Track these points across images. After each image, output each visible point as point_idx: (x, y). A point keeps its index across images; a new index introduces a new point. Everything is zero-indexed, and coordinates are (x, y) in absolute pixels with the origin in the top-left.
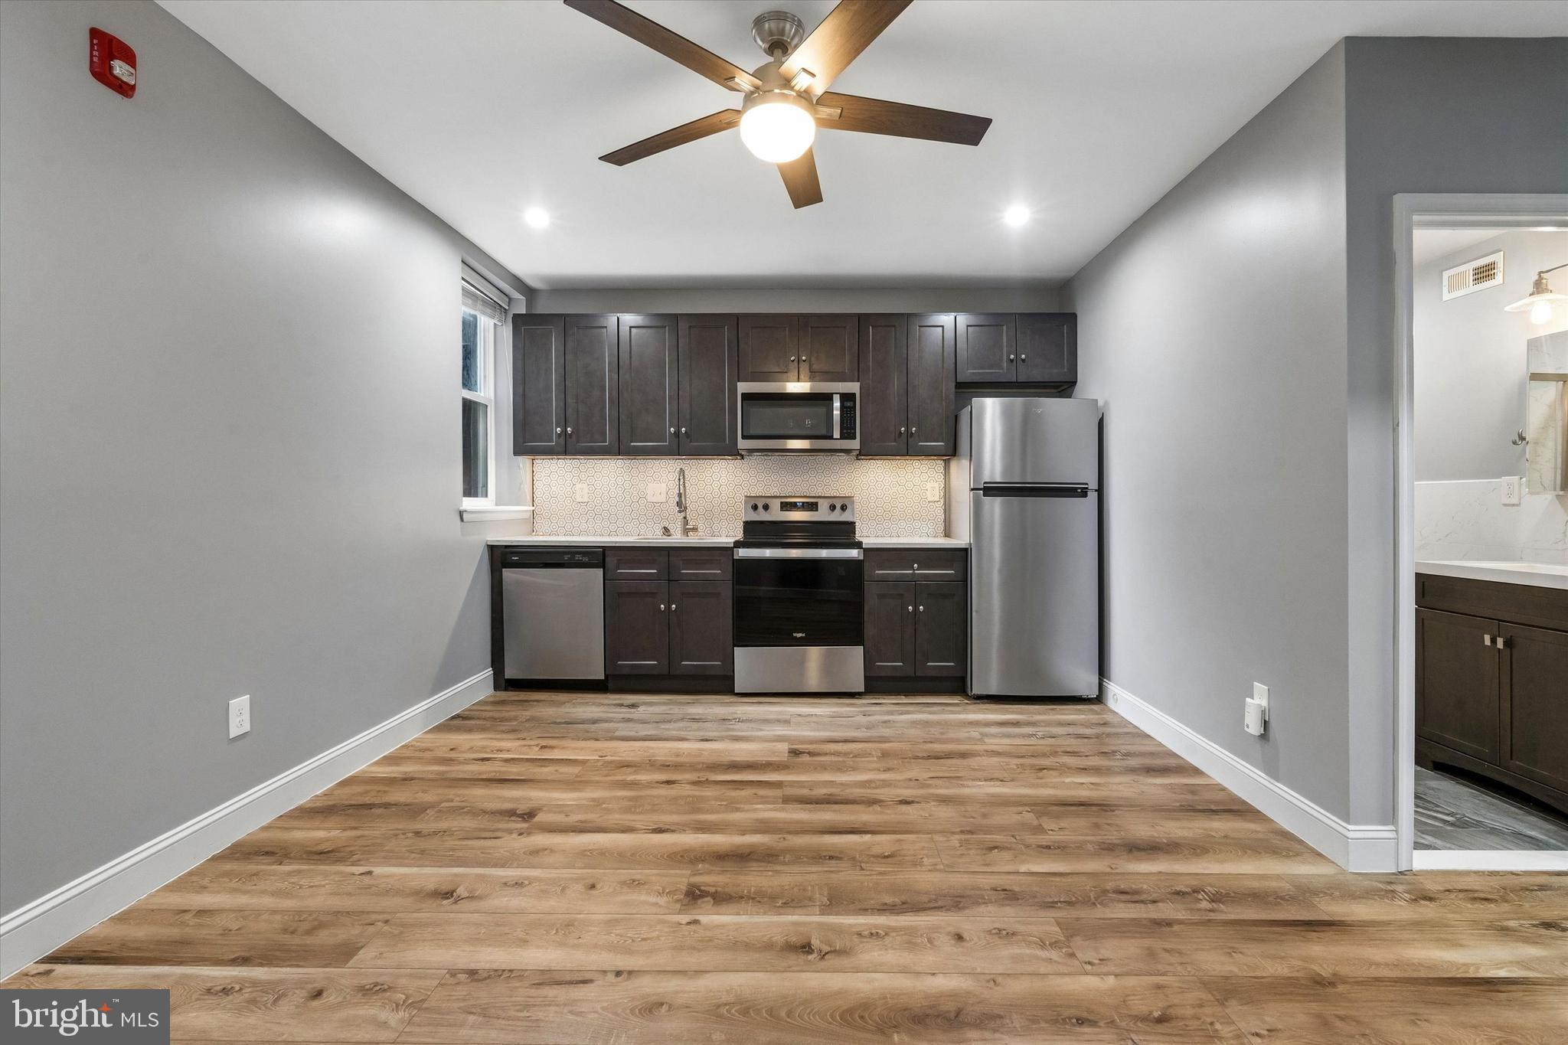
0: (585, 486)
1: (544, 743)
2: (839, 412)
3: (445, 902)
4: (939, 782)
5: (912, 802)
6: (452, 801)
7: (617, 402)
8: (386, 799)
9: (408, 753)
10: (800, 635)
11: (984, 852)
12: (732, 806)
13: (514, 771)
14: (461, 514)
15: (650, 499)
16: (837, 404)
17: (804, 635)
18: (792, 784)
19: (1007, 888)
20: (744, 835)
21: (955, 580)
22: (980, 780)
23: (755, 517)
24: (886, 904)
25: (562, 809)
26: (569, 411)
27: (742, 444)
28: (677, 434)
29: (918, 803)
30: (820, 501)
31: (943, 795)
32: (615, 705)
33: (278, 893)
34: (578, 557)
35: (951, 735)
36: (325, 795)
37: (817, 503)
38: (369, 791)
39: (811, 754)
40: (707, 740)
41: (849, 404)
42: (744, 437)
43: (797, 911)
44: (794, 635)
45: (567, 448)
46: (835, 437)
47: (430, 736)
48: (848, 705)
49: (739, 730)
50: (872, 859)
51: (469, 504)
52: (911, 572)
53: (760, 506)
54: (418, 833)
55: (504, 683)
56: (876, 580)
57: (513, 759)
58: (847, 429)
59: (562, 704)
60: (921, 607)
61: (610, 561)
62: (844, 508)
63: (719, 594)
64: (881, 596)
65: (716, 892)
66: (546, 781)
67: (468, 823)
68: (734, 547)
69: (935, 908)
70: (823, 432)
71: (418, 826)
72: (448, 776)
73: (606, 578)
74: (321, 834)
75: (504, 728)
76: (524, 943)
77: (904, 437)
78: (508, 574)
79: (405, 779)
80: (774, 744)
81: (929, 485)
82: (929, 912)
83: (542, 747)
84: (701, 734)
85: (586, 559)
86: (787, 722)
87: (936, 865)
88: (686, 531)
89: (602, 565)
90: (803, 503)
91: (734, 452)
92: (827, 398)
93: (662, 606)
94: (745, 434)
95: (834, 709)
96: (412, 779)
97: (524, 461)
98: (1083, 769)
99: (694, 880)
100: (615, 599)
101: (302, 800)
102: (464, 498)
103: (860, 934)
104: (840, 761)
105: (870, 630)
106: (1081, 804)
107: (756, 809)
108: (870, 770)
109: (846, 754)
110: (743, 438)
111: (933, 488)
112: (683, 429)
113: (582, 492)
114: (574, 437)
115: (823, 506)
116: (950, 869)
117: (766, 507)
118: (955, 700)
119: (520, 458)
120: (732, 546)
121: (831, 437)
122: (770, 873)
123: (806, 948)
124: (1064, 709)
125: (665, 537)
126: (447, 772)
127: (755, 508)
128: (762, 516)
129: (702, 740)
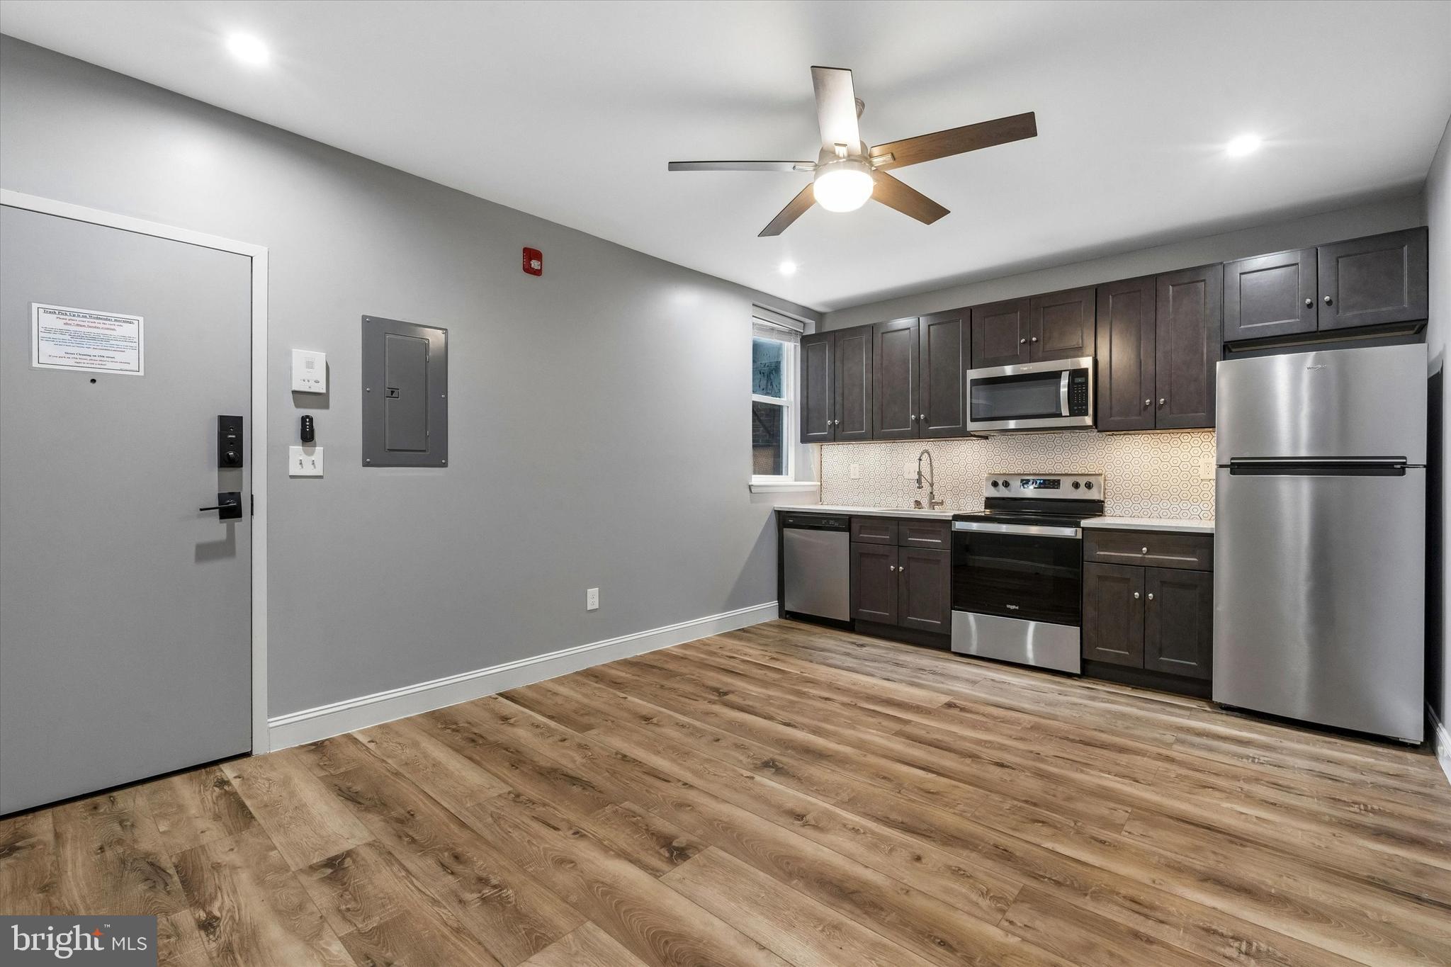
0: (857, 465)
1: (775, 656)
2: (1066, 389)
3: (644, 722)
4: (1060, 762)
5: (1008, 767)
6: (693, 675)
7: (871, 396)
8: (666, 666)
9: (698, 645)
10: (1013, 607)
11: (1024, 820)
12: (853, 725)
13: (741, 668)
14: (750, 487)
15: (907, 476)
16: (1064, 382)
17: (1017, 608)
18: (917, 725)
19: (1010, 850)
20: (839, 744)
21: (1197, 568)
22: (1109, 773)
23: (993, 493)
24: (888, 818)
25: (745, 696)
26: (838, 407)
27: (971, 426)
28: (918, 420)
29: (1013, 769)
30: (1063, 479)
31: (1047, 771)
32: (849, 642)
33: (585, 695)
34: (831, 522)
35: (1137, 732)
36: (641, 656)
37: (1059, 480)
38: (660, 659)
39: (963, 709)
40: (888, 680)
41: (1079, 380)
42: (973, 420)
43: (820, 797)
44: (1008, 606)
45: (837, 436)
46: (1063, 415)
47: (717, 638)
48: (1055, 683)
49: (924, 680)
50: (916, 790)
51: (758, 480)
52: (1140, 556)
53: (1000, 483)
54: (662, 686)
55: (785, 614)
56: (1097, 561)
57: (748, 661)
58: (1077, 405)
59: (810, 633)
60: (1150, 595)
61: (855, 526)
62: (1089, 486)
63: (939, 561)
64: (1101, 578)
65: (782, 768)
66: (754, 678)
67: (689, 688)
68: (953, 520)
69: (924, 835)
70: (1053, 410)
71: (665, 683)
72: (706, 662)
73: (852, 540)
74: (623, 674)
75: (760, 642)
76: (658, 753)
77: (1152, 409)
78: (790, 533)
79: (682, 658)
80: (939, 695)
81: (1201, 461)
82: (915, 836)
83: (771, 658)
84: (889, 674)
85: (836, 524)
86: (974, 682)
87: (965, 812)
88: (932, 505)
89: (849, 529)
90: (1044, 480)
91: (964, 434)
92: (1056, 375)
93: (892, 567)
94: (973, 417)
95: (1033, 683)
96: (686, 659)
97: (813, 448)
98: (1272, 804)
99: (777, 757)
100: (859, 558)
101: (629, 655)
102: (753, 476)
103: (845, 826)
104: (983, 722)
105: (1089, 612)
106: (1209, 828)
107: (869, 733)
108: (1001, 734)
109: (995, 718)
110: (971, 421)
111: (1208, 464)
112: (922, 416)
113: (855, 470)
114: (840, 426)
115: (1066, 484)
116: (976, 820)
117: (1006, 484)
118: (1193, 704)
119: (810, 445)
120: (951, 519)
121: (1060, 415)
122: (829, 771)
123: (800, 817)
124: (1351, 747)
125: (917, 509)
126: (706, 659)
127: (995, 484)
128: (1002, 493)
129: (885, 679)
